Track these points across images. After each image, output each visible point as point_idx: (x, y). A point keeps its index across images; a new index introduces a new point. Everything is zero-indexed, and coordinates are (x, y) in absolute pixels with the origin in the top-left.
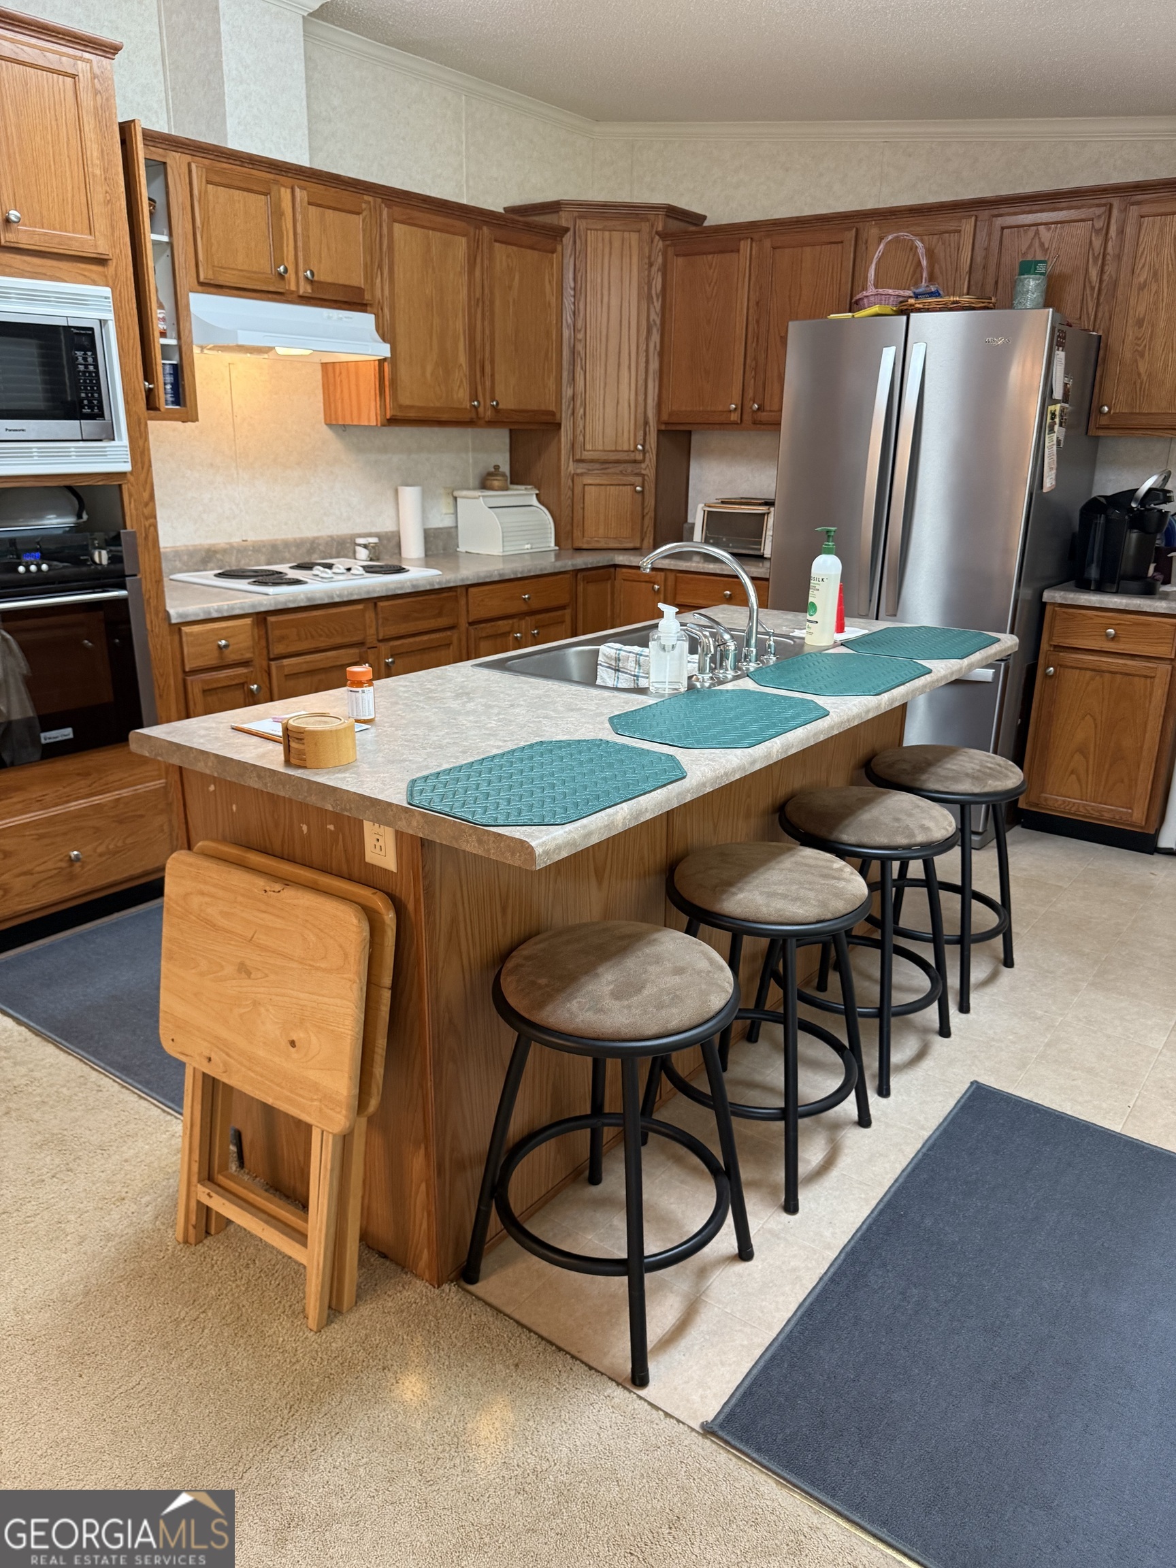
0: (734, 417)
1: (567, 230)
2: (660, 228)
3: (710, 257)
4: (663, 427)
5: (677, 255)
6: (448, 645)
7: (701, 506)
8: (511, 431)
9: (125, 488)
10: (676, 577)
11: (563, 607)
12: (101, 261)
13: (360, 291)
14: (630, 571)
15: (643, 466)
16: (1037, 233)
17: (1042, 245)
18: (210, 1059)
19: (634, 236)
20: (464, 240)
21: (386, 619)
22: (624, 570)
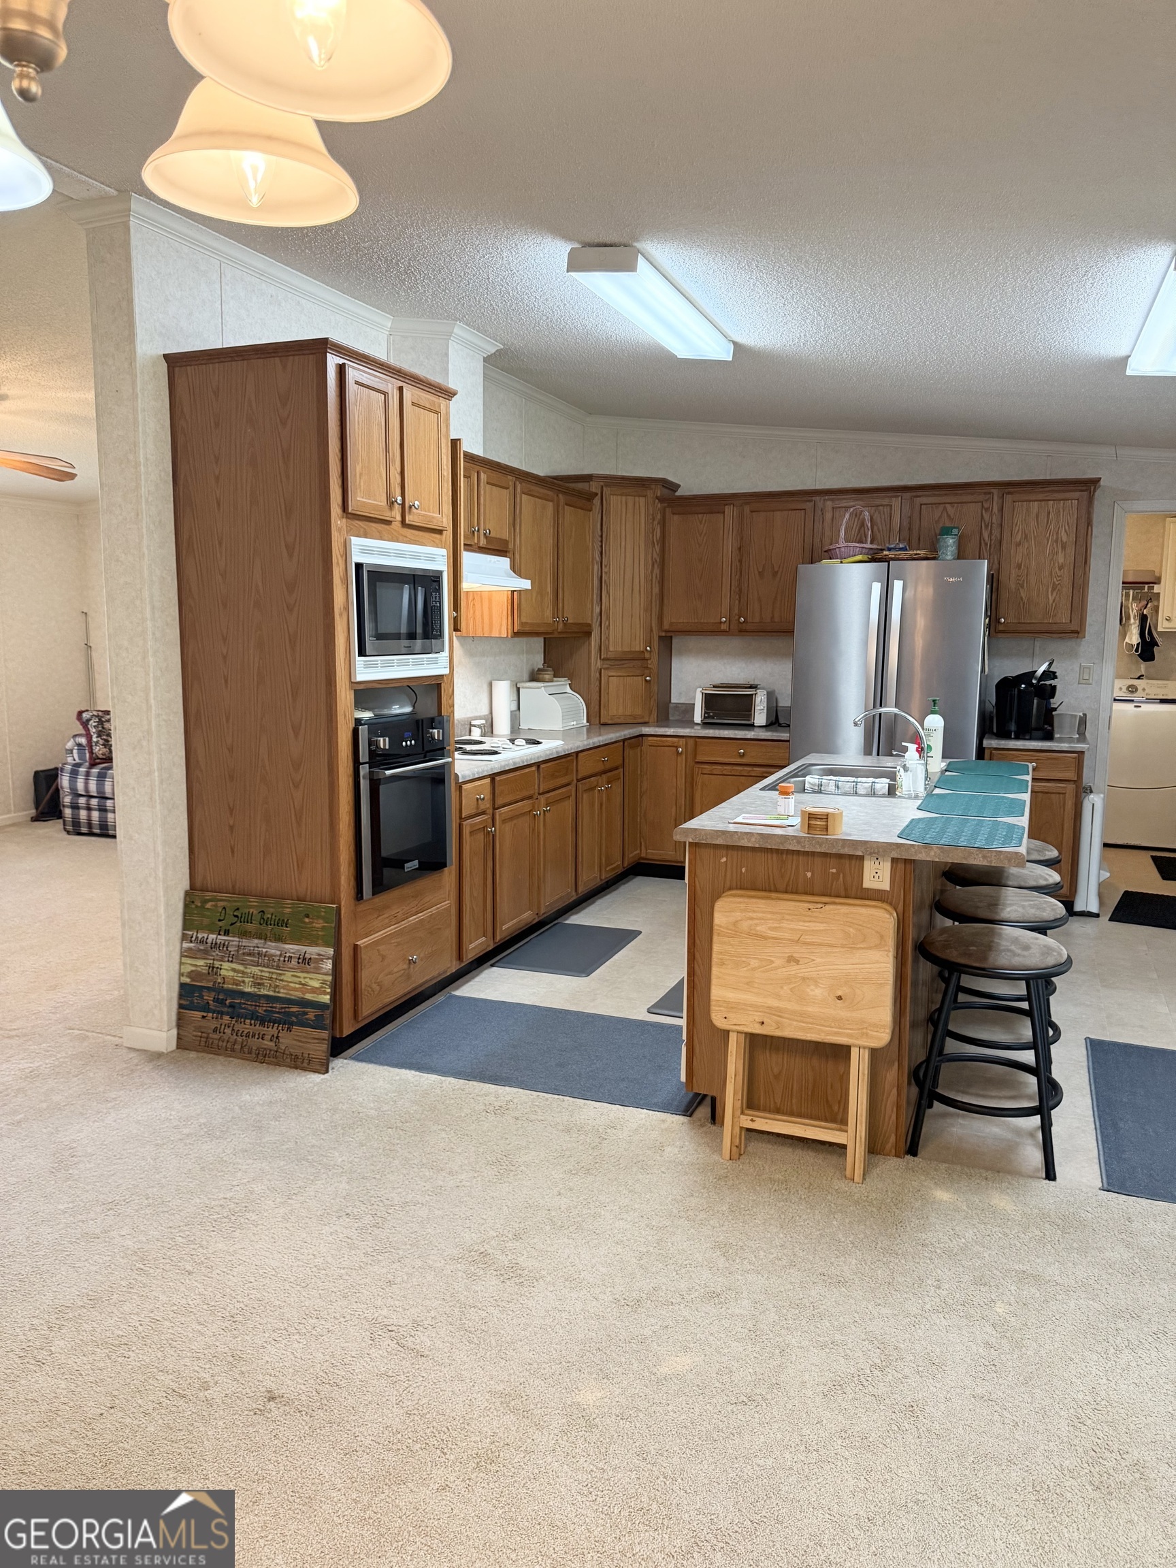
0: (724, 627)
1: (597, 494)
2: (659, 495)
3: (700, 516)
4: (663, 634)
5: (673, 514)
6: (569, 797)
7: (699, 690)
8: (545, 638)
9: (442, 685)
10: (696, 742)
11: (616, 768)
12: (440, 532)
13: (506, 542)
14: (655, 738)
15: (649, 662)
16: (945, 509)
17: (949, 516)
18: (763, 1023)
19: (642, 500)
20: (551, 503)
21: (544, 777)
22: (650, 738)
